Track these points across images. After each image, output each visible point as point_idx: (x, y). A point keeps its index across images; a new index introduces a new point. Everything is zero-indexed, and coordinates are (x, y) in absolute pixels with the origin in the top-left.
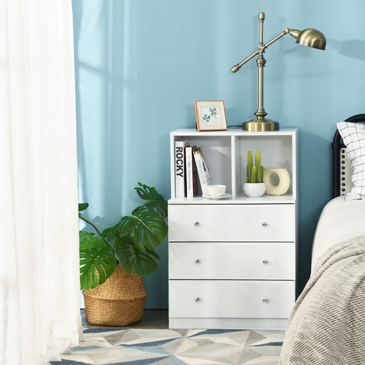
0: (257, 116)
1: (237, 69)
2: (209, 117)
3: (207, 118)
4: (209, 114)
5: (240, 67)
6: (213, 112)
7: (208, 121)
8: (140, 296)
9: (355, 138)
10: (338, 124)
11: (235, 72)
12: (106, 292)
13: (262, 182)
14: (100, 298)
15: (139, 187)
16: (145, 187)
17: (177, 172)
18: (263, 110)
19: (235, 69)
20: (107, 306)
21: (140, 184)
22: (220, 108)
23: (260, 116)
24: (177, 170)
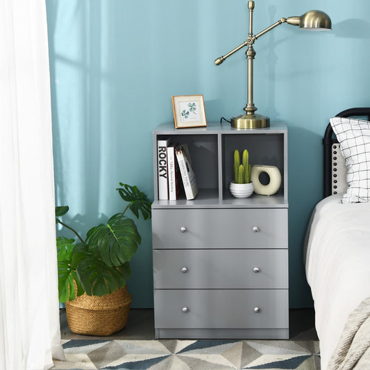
0: (247, 111)
1: (222, 62)
2: (188, 112)
3: (185, 114)
4: (188, 109)
5: (224, 59)
6: (192, 107)
7: (186, 117)
8: (124, 304)
9: (350, 135)
10: (331, 120)
11: (218, 64)
12: (88, 301)
13: (250, 182)
14: (82, 307)
15: (121, 187)
16: (126, 186)
17: (160, 173)
18: (253, 105)
19: (219, 61)
20: (90, 317)
21: (121, 184)
22: (199, 102)
23: (249, 111)
24: (160, 171)
